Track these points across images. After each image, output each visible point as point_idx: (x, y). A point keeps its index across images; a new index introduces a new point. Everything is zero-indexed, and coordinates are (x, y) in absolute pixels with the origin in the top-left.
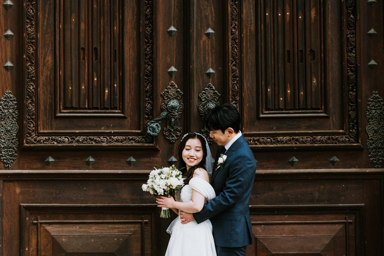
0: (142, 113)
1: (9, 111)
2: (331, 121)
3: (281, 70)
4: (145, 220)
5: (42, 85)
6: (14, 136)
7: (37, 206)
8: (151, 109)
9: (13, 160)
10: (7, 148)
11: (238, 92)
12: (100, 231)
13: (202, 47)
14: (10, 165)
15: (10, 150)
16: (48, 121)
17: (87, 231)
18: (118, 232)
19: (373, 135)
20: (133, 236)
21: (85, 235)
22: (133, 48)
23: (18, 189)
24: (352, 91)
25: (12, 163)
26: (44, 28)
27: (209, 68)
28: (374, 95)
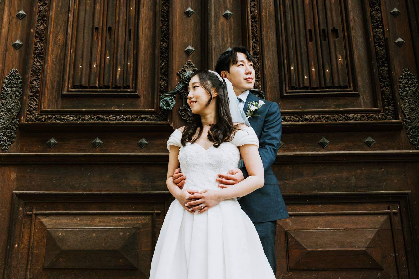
0: (156, 91)
1: (13, 89)
2: (362, 99)
3: (304, 48)
4: (156, 211)
5: (51, 64)
6: (14, 116)
7: (32, 193)
8: (166, 86)
9: (11, 141)
10: (6, 129)
11: (260, 69)
12: (104, 224)
13: (220, 28)
14: (6, 147)
15: (9, 130)
16: (54, 100)
17: (89, 223)
18: (125, 225)
19: (410, 114)
20: (142, 230)
21: (86, 228)
22: (148, 28)
23: (14, 174)
24: (384, 66)
25: (9, 145)
26: (58, 9)
27: (228, 48)
28: (406, 72)
